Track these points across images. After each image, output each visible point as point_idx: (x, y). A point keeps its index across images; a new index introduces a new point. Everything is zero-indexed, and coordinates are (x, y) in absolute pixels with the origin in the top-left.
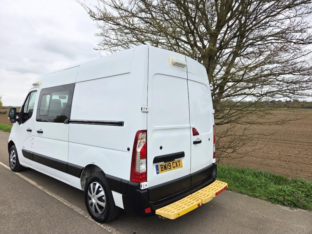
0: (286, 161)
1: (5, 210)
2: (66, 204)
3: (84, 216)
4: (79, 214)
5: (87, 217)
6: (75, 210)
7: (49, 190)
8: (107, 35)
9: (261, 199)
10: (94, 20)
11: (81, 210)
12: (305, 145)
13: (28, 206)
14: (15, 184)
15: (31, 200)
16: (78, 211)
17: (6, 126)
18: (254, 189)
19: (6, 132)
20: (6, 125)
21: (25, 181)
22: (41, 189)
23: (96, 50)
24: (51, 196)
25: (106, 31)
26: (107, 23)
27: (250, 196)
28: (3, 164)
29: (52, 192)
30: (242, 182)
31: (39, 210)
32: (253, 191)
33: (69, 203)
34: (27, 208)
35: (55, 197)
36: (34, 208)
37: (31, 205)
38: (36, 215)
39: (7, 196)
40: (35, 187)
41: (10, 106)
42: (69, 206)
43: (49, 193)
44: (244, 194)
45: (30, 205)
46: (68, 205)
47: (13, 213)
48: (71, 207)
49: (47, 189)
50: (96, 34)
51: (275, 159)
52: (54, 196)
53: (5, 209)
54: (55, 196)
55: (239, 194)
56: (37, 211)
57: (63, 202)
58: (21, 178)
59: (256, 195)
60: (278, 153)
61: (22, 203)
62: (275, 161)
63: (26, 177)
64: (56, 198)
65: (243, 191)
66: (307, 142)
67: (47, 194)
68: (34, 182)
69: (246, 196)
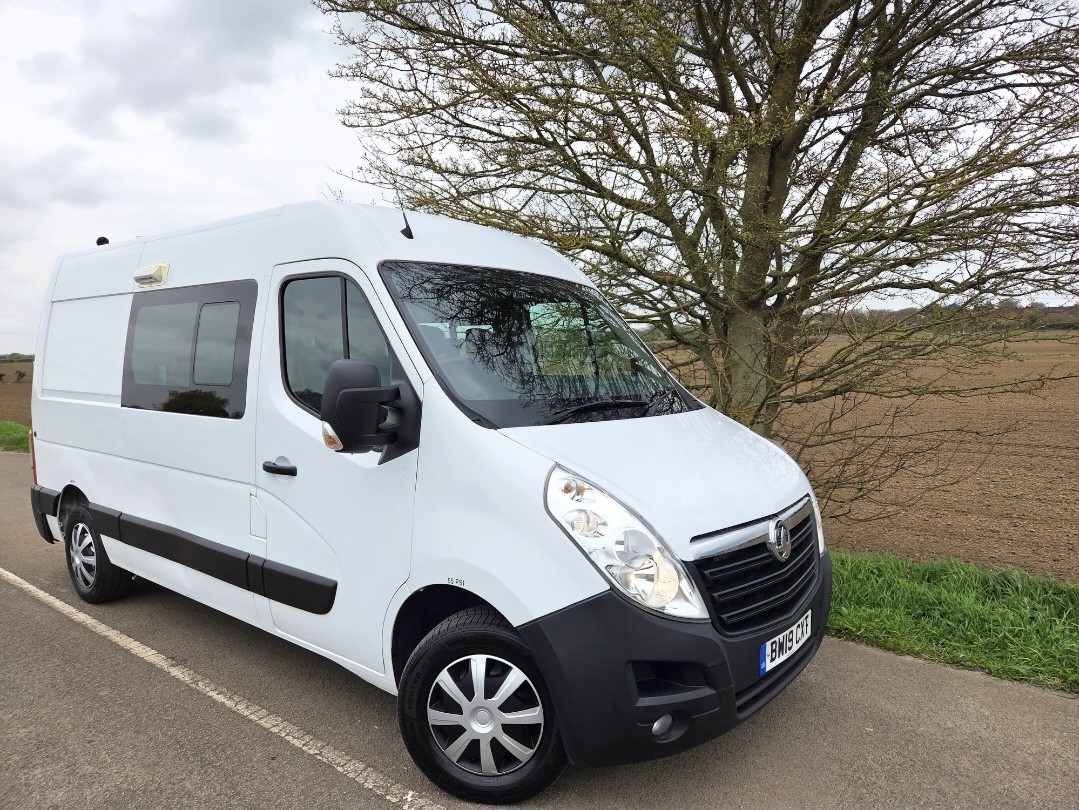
0: (1009, 516)
1: (57, 787)
2: (297, 743)
3: (382, 798)
4: (360, 787)
5: (394, 800)
6: (340, 769)
7: (219, 683)
8: (376, 75)
9: (1039, 684)
10: (325, 12)
11: (364, 770)
12: (1064, 457)
13: (146, 762)
14: (78, 665)
15: (152, 733)
16: (351, 775)
17: (11, 427)
18: (1003, 645)
19: (12, 450)
20: (9, 422)
21: (116, 646)
22: (183, 682)
23: (351, 126)
24: (230, 711)
25: (375, 56)
26: (379, 23)
27: (998, 674)
28: (19, 580)
29: (232, 691)
30: (945, 621)
31: (196, 778)
32: (999, 654)
33: (307, 738)
34: (144, 772)
35: (246, 713)
36: (173, 771)
37: (159, 755)
38: (185, 801)
39: (56, 719)
40: (161, 671)
41: (13, 355)
42: (312, 752)
43: (220, 698)
44: (969, 668)
45: (153, 758)
46: (305, 748)
47: (89, 798)
48: (319, 757)
49: (208, 681)
50: (333, 71)
51: (969, 512)
52: (241, 708)
53: (55, 781)
54: (247, 708)
55: (951, 669)
56: (187, 784)
57: (283, 734)
58: (99, 636)
59: (1017, 672)
60: (978, 487)
61: (118, 749)
62: (973, 518)
63: (115, 632)
64: (253, 717)
65: (962, 655)
66: (1068, 444)
67: (214, 702)
68: (154, 651)
69: (978, 675)
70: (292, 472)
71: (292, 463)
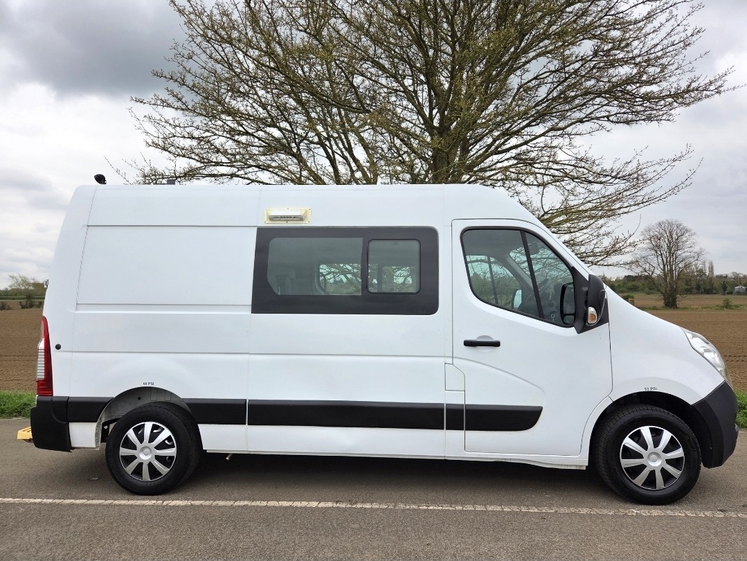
2: (534, 511)
70: (497, 344)
71: (495, 339)
